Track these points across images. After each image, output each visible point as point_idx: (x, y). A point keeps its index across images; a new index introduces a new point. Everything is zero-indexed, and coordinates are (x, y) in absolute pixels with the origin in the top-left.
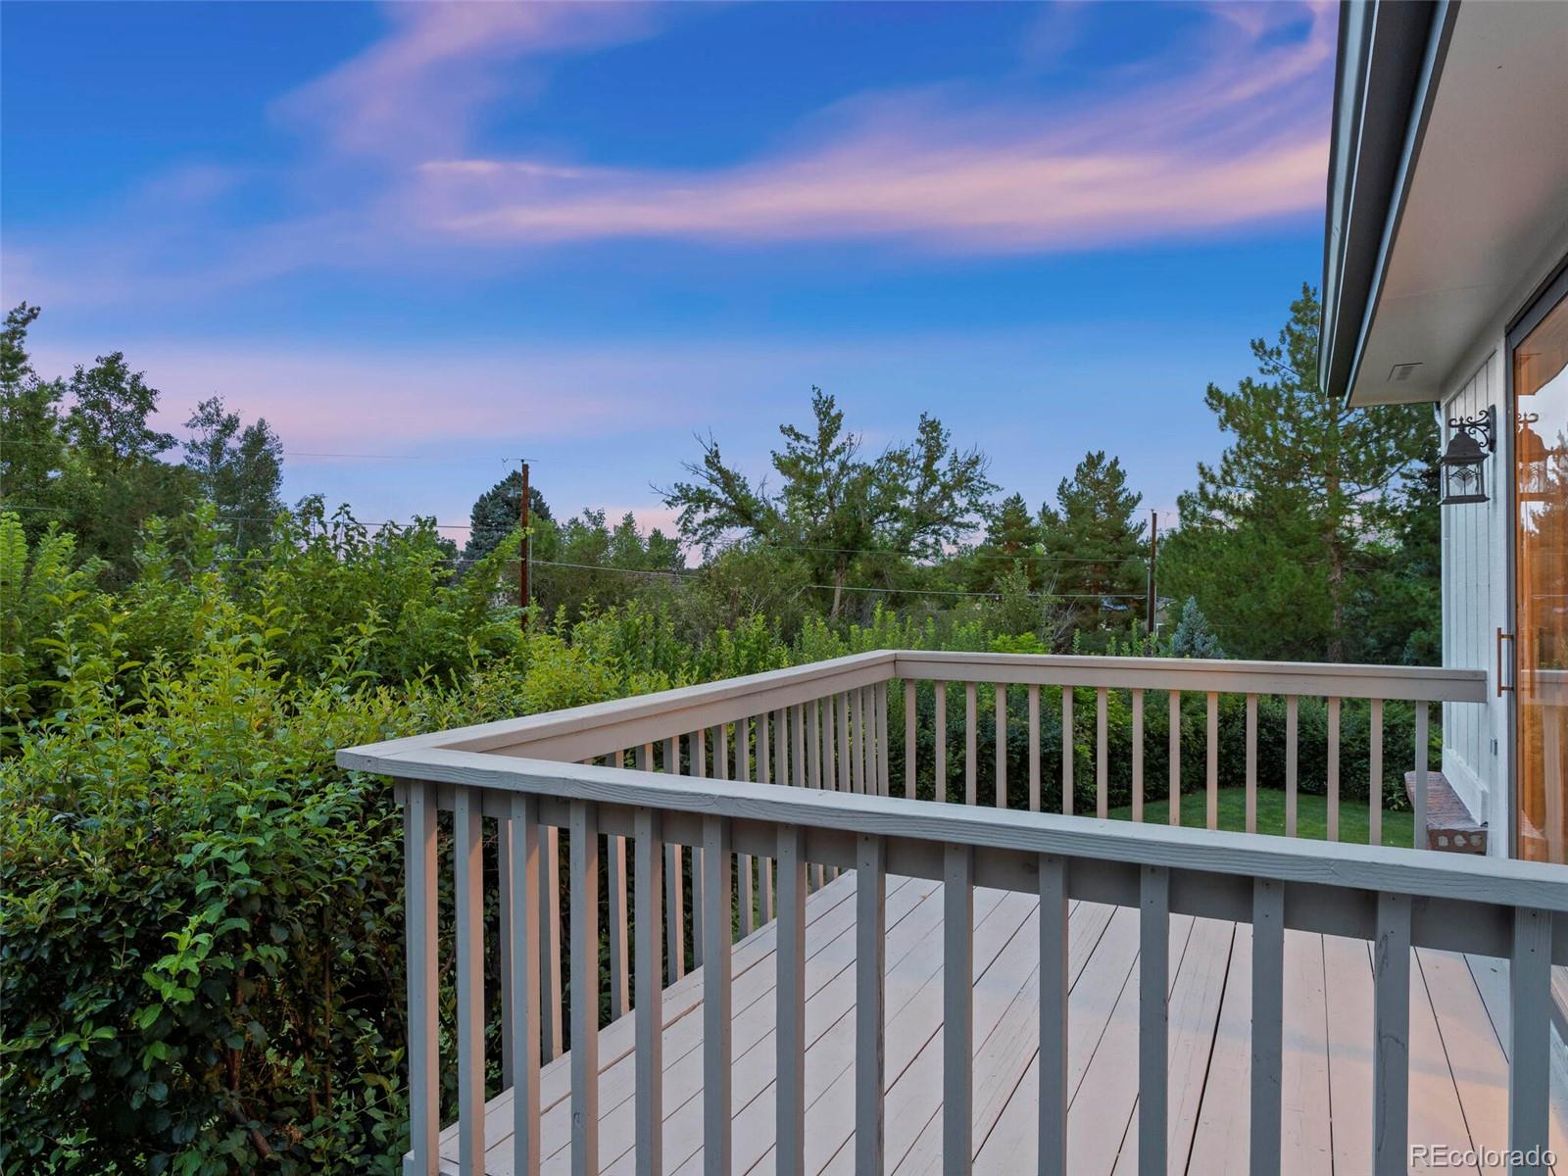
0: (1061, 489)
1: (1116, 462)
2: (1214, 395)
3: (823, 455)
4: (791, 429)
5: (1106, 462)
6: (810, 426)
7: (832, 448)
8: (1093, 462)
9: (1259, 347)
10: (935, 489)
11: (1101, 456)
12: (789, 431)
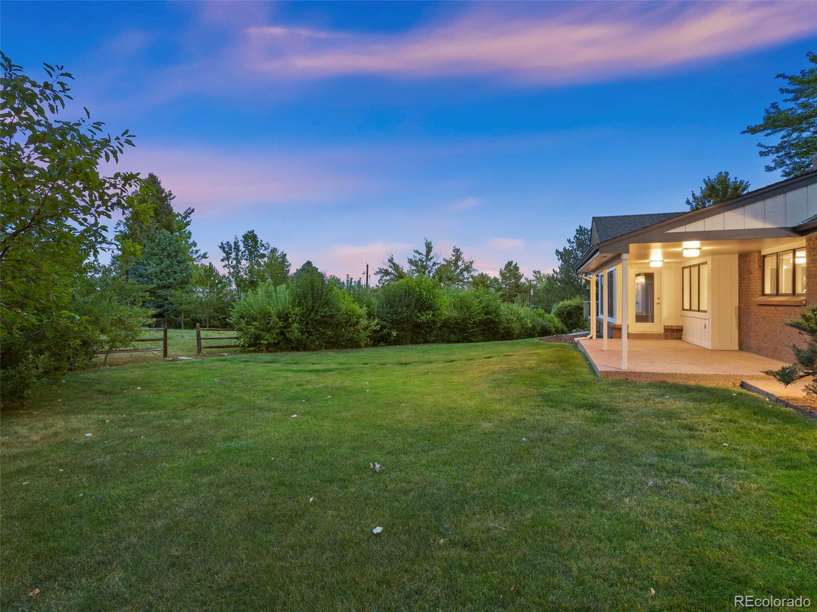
0: (501, 272)
1: (516, 264)
2: (557, 251)
3: (427, 259)
4: (417, 251)
5: (514, 264)
6: (423, 250)
7: (429, 257)
8: (510, 263)
9: (569, 241)
10: (458, 271)
11: (512, 262)
12: (417, 252)
